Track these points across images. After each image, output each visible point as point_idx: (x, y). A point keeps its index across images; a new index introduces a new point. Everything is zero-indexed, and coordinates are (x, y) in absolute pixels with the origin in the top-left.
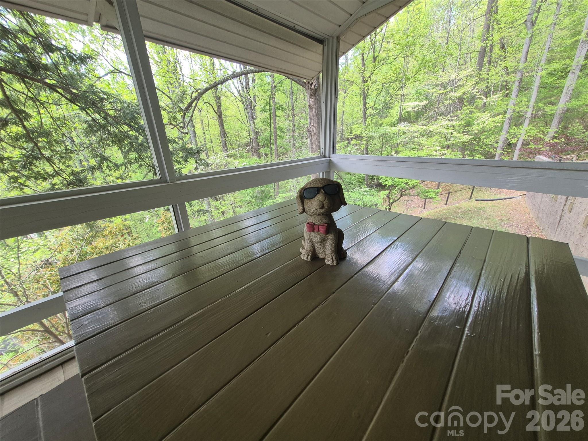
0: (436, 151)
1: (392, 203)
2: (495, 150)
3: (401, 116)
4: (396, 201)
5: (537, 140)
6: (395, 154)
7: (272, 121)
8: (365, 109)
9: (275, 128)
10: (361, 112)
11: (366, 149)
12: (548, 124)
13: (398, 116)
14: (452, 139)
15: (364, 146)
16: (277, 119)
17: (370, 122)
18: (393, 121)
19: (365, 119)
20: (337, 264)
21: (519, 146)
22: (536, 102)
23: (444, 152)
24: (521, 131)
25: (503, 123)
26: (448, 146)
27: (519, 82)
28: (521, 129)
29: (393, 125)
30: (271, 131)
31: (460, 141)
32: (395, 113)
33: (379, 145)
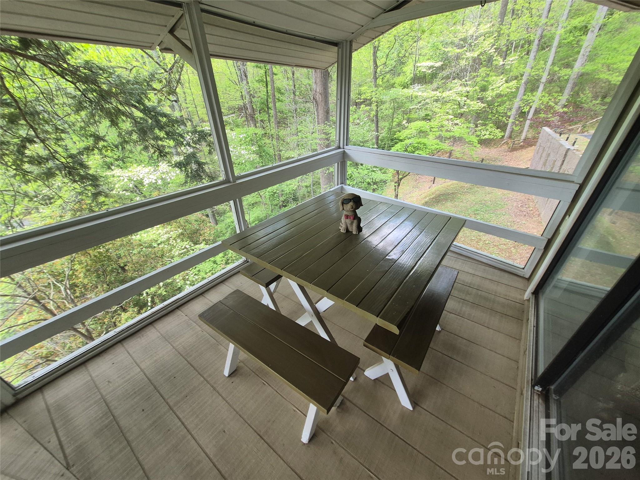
0: (448, 120)
1: (401, 179)
2: (507, 118)
3: (415, 75)
4: (405, 177)
5: (549, 108)
6: (406, 123)
7: (268, 79)
8: (376, 66)
9: (273, 88)
10: (371, 70)
11: (377, 116)
12: (562, 90)
13: (412, 75)
14: (465, 107)
15: (373, 113)
16: (275, 77)
17: (381, 83)
18: (407, 81)
19: (376, 78)
20: (359, 233)
21: (530, 116)
22: (553, 64)
23: (456, 122)
24: (534, 98)
25: (518, 88)
26: (462, 115)
27: (539, 41)
28: (534, 96)
29: (405, 86)
30: (267, 93)
31: (473, 109)
32: (408, 70)
33: (391, 111)
